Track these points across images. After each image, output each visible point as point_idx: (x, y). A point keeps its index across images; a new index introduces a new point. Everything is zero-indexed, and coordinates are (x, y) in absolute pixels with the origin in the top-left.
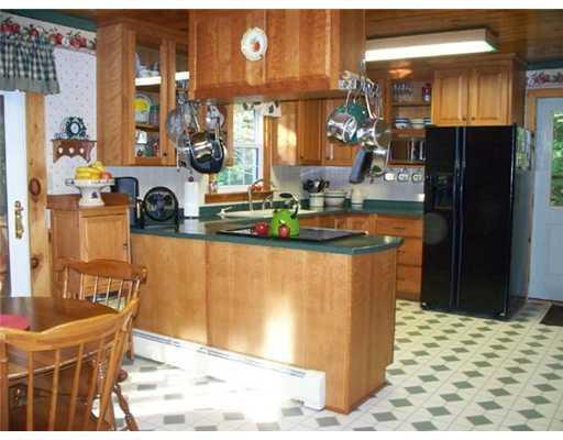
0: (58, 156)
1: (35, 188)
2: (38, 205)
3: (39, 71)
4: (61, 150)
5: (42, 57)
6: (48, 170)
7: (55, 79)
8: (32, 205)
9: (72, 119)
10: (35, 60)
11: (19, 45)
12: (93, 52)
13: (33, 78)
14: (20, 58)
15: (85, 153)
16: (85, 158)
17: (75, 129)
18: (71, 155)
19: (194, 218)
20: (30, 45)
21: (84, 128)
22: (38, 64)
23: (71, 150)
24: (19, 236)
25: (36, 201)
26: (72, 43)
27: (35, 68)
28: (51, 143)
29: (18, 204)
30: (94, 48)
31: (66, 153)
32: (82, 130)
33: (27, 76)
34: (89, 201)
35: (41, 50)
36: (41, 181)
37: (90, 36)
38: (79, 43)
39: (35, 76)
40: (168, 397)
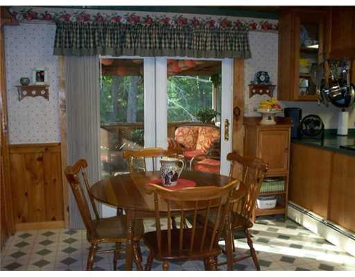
0: (252, 94)
1: (237, 112)
2: (238, 122)
3: (239, 46)
4: (254, 91)
5: (241, 38)
6: (246, 103)
7: (248, 50)
8: (235, 122)
9: (260, 72)
10: (237, 40)
11: (228, 33)
12: (277, 32)
13: (235, 50)
14: (228, 40)
15: (270, 92)
16: (270, 96)
17: (262, 78)
18: (261, 94)
19: (344, 136)
20: (234, 32)
21: (269, 78)
22: (238, 42)
23: (261, 91)
24: (227, 139)
25: (237, 120)
26: (263, 28)
27: (237, 45)
28: (248, 87)
29: (227, 121)
30: (277, 29)
31: (257, 92)
32: (267, 79)
33: (231, 50)
34: (266, 122)
35: (241, 34)
36: (241, 109)
37: (274, 22)
38: (267, 27)
39: (237, 49)
40: (292, 246)
